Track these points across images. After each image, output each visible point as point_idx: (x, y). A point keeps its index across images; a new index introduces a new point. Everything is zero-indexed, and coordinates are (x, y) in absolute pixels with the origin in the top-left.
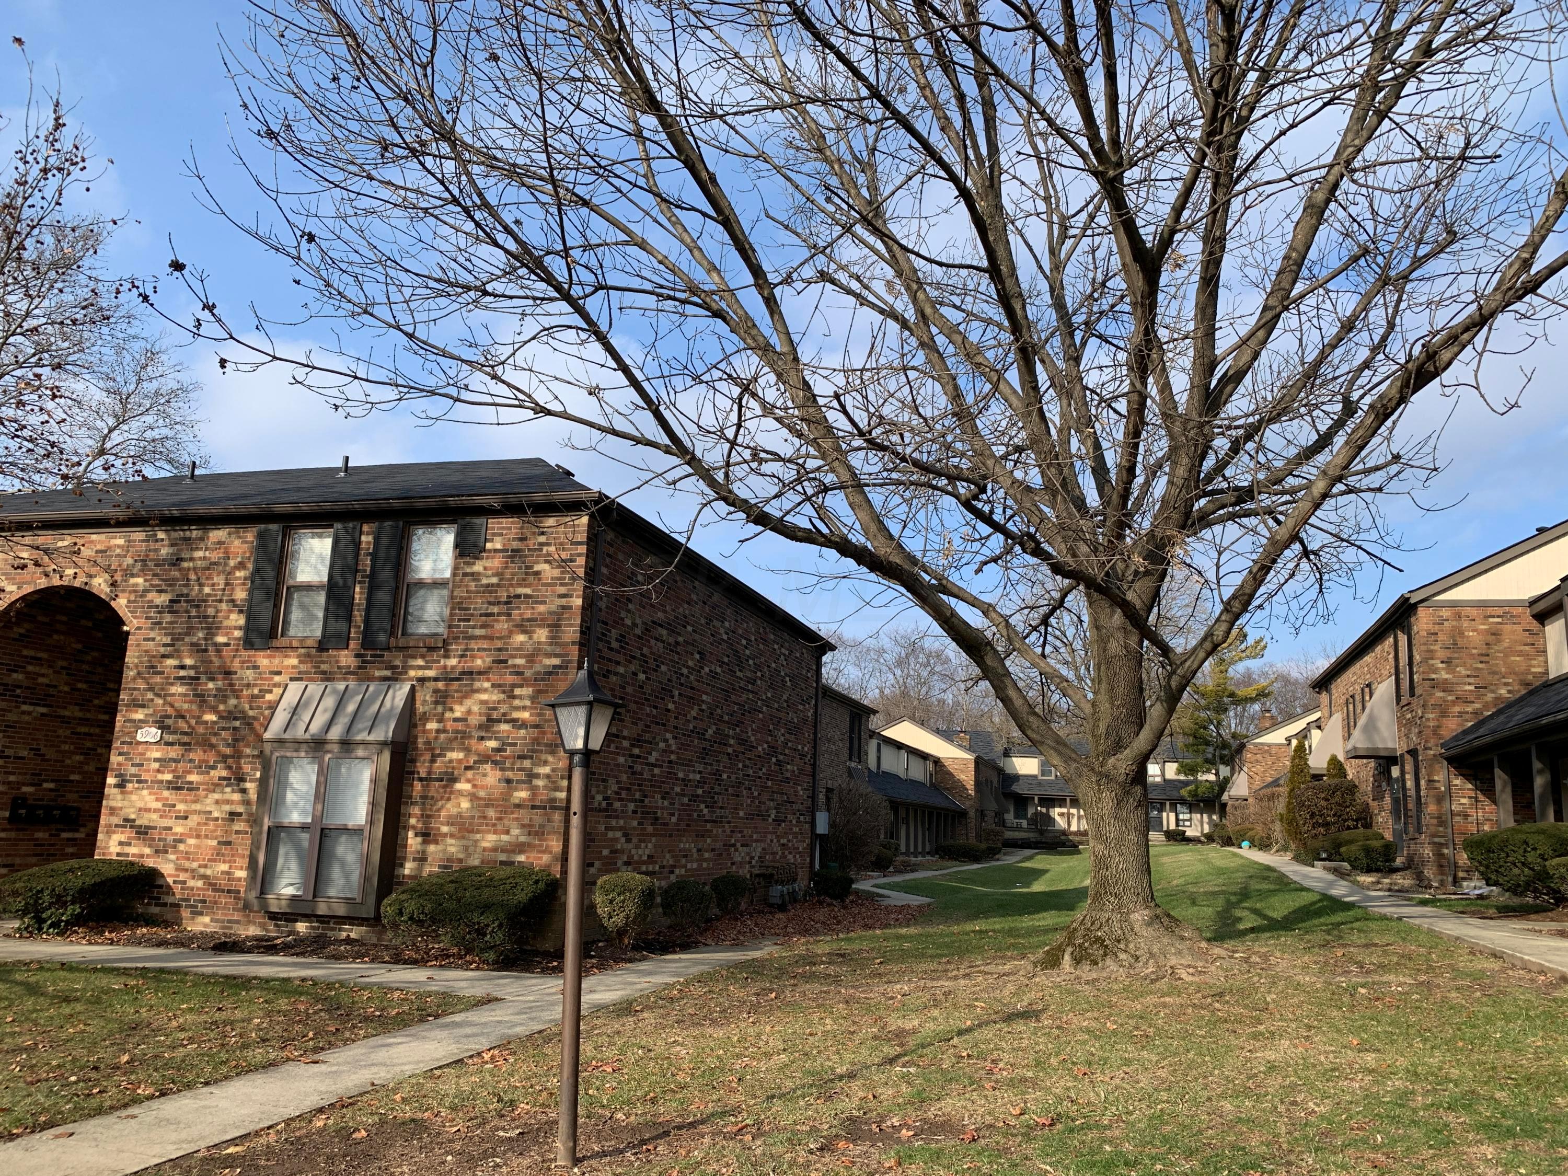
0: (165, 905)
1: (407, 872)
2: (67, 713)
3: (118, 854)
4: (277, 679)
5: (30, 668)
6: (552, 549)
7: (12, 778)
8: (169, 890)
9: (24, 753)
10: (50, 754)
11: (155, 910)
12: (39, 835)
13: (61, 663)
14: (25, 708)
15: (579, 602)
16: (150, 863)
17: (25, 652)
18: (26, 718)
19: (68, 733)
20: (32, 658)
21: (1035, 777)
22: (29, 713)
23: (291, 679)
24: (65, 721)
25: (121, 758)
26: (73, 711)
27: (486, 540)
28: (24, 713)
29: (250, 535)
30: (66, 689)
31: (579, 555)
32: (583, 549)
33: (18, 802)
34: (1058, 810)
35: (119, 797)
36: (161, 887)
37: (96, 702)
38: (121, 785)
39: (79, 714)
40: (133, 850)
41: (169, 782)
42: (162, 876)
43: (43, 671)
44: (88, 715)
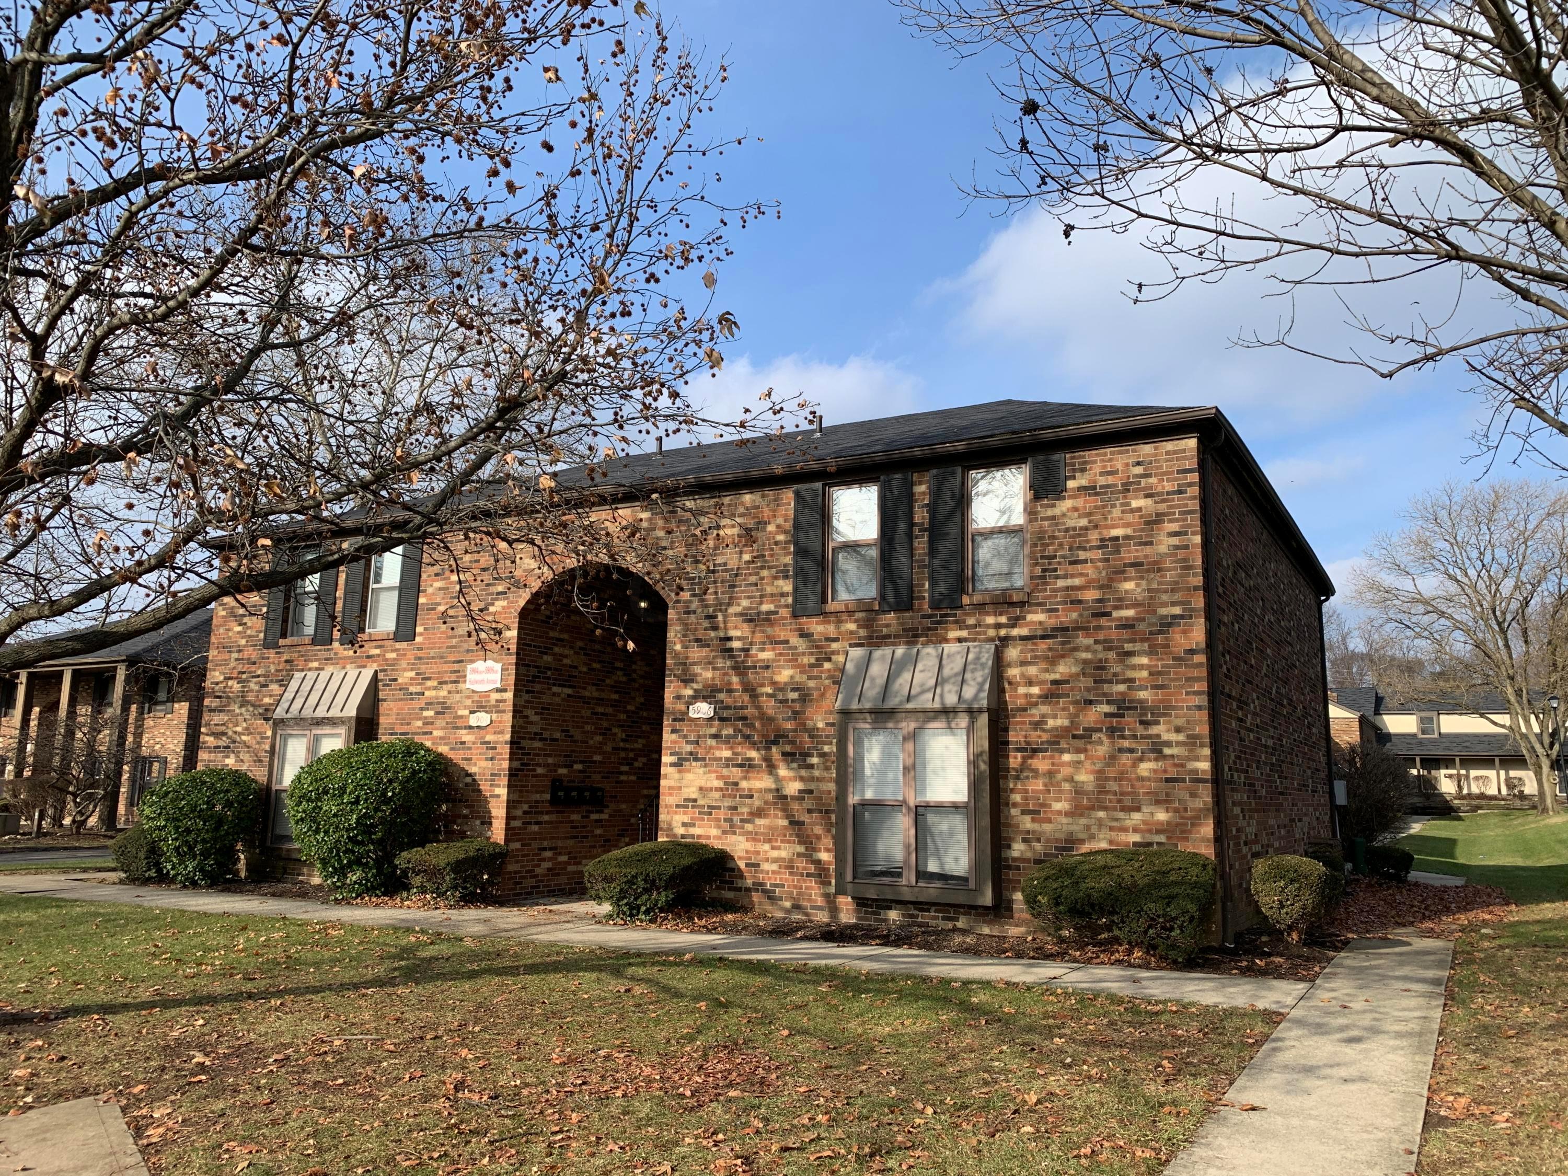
0: (740, 889)
1: (1015, 854)
2: (587, 694)
3: (683, 836)
4: (835, 646)
5: (557, 650)
6: (1153, 480)
7: (550, 760)
8: (741, 876)
9: (557, 735)
10: (578, 736)
11: (730, 895)
12: (575, 817)
13: (580, 644)
14: (555, 689)
15: (1198, 539)
16: (718, 845)
17: (551, 634)
18: (557, 700)
19: (589, 713)
20: (558, 640)
21: (1414, 735)
22: (559, 695)
23: (851, 646)
24: (586, 701)
25: (674, 736)
26: (590, 692)
27: (1067, 478)
28: (554, 694)
29: (788, 496)
30: (585, 669)
31: (1190, 485)
32: (1195, 477)
33: (556, 785)
34: (1443, 772)
35: (677, 776)
36: (733, 870)
37: (608, 681)
38: (677, 765)
39: (596, 694)
40: (696, 831)
41: (727, 759)
42: (732, 858)
43: (566, 652)
44: (604, 695)
